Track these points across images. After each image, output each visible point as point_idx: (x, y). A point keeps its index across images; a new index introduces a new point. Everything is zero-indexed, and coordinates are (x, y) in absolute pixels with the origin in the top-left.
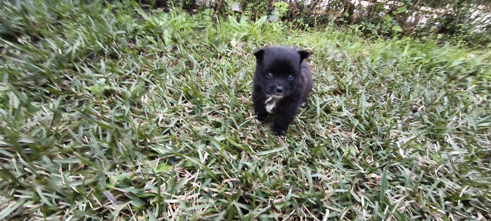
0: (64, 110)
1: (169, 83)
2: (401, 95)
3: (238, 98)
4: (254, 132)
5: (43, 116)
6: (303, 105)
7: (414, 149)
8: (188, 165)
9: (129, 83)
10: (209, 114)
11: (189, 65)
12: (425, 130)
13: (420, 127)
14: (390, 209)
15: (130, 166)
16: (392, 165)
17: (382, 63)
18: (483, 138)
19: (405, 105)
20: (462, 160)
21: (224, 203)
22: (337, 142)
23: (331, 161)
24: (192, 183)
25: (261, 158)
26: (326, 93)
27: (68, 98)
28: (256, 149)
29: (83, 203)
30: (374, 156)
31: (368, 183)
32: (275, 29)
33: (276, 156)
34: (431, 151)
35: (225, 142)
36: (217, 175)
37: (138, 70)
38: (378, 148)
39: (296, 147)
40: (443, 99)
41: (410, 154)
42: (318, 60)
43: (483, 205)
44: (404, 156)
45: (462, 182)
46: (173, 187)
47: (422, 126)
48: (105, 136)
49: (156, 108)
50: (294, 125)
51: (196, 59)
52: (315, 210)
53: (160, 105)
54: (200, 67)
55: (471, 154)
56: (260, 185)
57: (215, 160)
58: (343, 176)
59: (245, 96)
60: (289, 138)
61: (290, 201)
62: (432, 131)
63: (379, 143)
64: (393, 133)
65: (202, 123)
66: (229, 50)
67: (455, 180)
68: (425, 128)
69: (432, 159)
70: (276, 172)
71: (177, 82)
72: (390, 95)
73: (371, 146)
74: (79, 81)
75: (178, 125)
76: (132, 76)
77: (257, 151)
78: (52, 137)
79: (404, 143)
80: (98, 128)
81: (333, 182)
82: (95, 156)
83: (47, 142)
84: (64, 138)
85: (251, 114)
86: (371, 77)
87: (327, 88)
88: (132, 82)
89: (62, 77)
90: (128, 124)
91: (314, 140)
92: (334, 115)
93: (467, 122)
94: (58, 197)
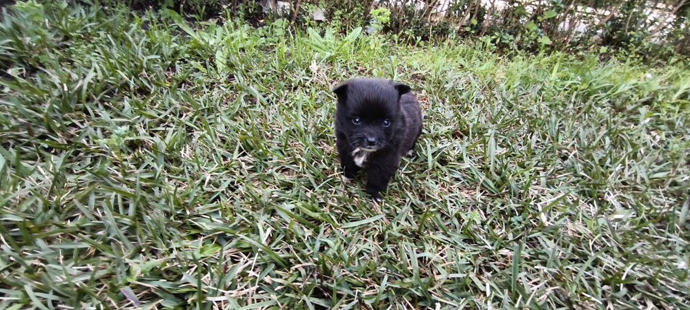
0: (70, 171)
1: (221, 128)
2: (546, 135)
3: (318, 147)
4: (340, 195)
5: (38, 181)
6: (410, 153)
7: (563, 213)
8: (243, 246)
9: (164, 129)
10: (277, 171)
11: (251, 100)
12: (578, 185)
13: (571, 180)
14: (524, 300)
15: (162, 248)
16: (531, 236)
17: (521, 89)
18: (657, 194)
19: (552, 150)
20: (627, 227)
21: (292, 298)
22: (454, 205)
23: (445, 234)
24: (248, 272)
25: (347, 231)
26: (442, 136)
27: (76, 153)
28: (342, 218)
29: (92, 306)
30: (506, 224)
31: (497, 262)
32: (372, 47)
33: (369, 229)
34: (586, 214)
35: (296, 210)
36: (285, 258)
37: (178, 110)
38: (512, 213)
39: (397, 214)
40: (604, 140)
41: (555, 219)
42: (433, 90)
43: (654, 290)
44: (547, 224)
45: (627, 258)
46: (221, 278)
47: (574, 179)
48: (126, 207)
49: (201, 165)
50: (396, 184)
51: (260, 92)
52: (421, 304)
53: (208, 160)
54: (266, 103)
55: (641, 217)
56: (343, 271)
57: (283, 236)
58: (462, 254)
59: (328, 143)
60: (387, 202)
61: (384, 292)
62: (588, 186)
63: (513, 206)
64: (533, 191)
65: (267, 184)
66: (307, 78)
67: (618, 255)
68: (578, 181)
69: (586, 226)
70: (368, 251)
71: (231, 126)
72: (531, 136)
73: (502, 210)
74: (91, 129)
75: (232, 188)
76: (169, 120)
77: (344, 221)
78: (51, 212)
79: (548, 204)
80: (116, 196)
81: (447, 263)
82: (110, 237)
83: (43, 218)
84: (68, 212)
85: (336, 169)
86: (505, 110)
87: (443, 129)
88: (168, 129)
89: (69, 123)
90: (160, 189)
91: (423, 203)
92: (452, 168)
93: (636, 172)
94: (56, 298)
